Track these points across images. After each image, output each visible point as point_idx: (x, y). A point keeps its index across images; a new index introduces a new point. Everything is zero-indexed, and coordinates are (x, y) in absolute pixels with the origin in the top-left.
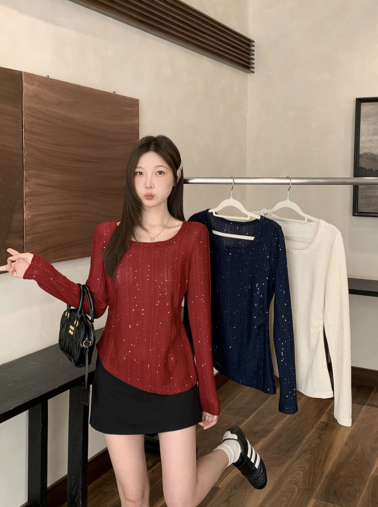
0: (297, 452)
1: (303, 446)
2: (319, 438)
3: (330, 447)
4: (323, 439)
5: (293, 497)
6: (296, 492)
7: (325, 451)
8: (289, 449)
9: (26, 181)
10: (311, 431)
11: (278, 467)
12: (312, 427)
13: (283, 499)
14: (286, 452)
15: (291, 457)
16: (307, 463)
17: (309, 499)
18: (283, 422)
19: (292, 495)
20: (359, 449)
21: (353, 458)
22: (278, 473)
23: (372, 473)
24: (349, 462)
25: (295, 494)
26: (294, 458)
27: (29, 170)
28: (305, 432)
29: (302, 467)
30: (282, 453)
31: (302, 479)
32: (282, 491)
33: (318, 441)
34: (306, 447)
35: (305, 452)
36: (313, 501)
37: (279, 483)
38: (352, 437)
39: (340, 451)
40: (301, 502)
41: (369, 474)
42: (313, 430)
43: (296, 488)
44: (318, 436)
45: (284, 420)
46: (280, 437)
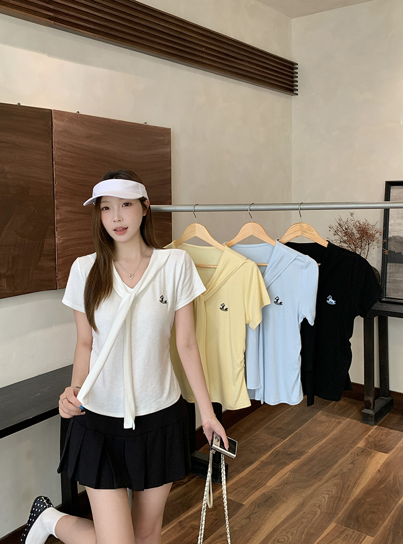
0: (327, 476)
1: (334, 470)
3: (361, 474)
4: (356, 465)
6: (318, 514)
7: (356, 476)
8: (319, 473)
9: (57, 209)
10: (346, 455)
11: (304, 490)
12: (347, 452)
13: (304, 520)
14: (316, 475)
15: (320, 481)
16: (335, 487)
17: (329, 522)
18: (318, 446)
19: (313, 518)
20: (391, 477)
21: (383, 486)
22: (303, 495)
23: (400, 502)
24: (378, 489)
25: (316, 517)
26: (323, 481)
27: (60, 199)
28: (339, 456)
29: (329, 491)
30: (312, 476)
31: (326, 502)
32: (304, 513)
33: (350, 466)
34: (337, 471)
35: (335, 476)
36: (333, 525)
37: (302, 505)
38: (387, 465)
39: (371, 478)
40: (320, 525)
41: (397, 503)
42: (348, 455)
43: (319, 511)
44: (351, 462)
45: (320, 444)
46: (313, 459)
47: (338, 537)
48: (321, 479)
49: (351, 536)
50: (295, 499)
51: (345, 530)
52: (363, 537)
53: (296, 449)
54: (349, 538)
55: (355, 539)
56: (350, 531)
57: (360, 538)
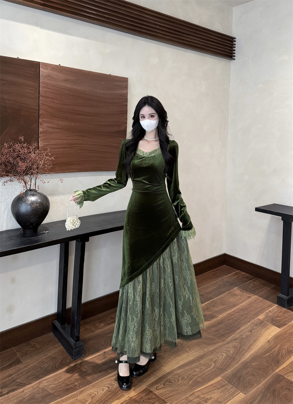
0: (230, 338)
1: (236, 335)
2: (251, 331)
3: (255, 341)
4: (253, 333)
5: (206, 371)
6: (211, 368)
7: (250, 343)
8: (224, 334)
10: (247, 324)
11: (208, 346)
12: (249, 322)
13: (197, 370)
14: (221, 336)
15: (223, 341)
16: (234, 349)
17: (217, 376)
18: (227, 313)
19: (206, 369)
20: (276, 349)
21: (268, 354)
22: (205, 350)
23: (277, 371)
24: (263, 357)
25: (209, 369)
26: (225, 342)
28: (243, 323)
30: (217, 336)
32: (200, 364)
33: (248, 333)
34: (238, 336)
35: (236, 340)
36: (219, 378)
37: (202, 357)
38: (277, 337)
39: (262, 346)
40: (209, 376)
41: (274, 371)
42: (249, 324)
43: (213, 365)
44: (250, 330)
45: (230, 311)
46: (222, 323)
47: (218, 389)
48: (224, 340)
49: (229, 390)
50: (198, 351)
51: (226, 384)
52: (237, 393)
53: (210, 313)
54: (226, 391)
55: (231, 393)
56: (229, 386)
57: (235, 393)
